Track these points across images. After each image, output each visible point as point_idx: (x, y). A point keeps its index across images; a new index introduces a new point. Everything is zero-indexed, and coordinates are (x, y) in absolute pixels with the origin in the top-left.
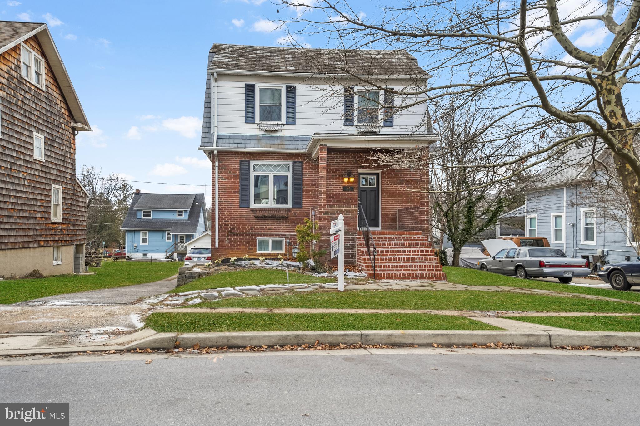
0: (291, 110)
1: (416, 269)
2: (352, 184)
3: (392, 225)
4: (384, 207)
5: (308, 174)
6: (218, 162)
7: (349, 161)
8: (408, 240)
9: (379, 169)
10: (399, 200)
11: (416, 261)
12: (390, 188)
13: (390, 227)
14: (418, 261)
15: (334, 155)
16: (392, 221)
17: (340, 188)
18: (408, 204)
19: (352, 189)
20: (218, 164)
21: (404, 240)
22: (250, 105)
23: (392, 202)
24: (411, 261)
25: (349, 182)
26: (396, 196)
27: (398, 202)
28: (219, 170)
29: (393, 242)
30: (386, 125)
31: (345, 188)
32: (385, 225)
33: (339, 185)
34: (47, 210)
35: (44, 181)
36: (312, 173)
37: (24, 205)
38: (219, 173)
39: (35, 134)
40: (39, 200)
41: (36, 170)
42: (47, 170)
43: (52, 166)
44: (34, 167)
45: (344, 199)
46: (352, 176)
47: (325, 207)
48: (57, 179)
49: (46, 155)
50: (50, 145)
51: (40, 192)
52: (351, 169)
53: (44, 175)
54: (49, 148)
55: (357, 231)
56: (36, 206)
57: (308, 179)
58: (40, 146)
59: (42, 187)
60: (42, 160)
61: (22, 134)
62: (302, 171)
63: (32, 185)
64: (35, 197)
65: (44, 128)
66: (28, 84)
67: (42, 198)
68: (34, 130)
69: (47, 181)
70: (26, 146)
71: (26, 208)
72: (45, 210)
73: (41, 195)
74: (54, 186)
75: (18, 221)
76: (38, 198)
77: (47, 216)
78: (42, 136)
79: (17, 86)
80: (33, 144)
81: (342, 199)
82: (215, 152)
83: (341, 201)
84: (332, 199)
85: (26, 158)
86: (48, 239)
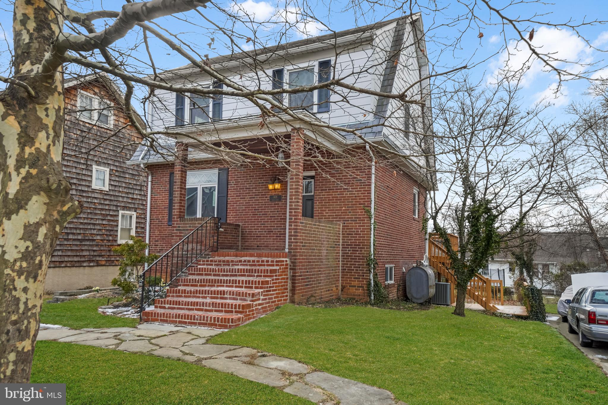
0: (217, 110)
2: (280, 192)
5: (233, 182)
6: (152, 176)
8: (255, 265)
9: (312, 170)
10: (336, 210)
12: (325, 195)
14: (228, 296)
17: (267, 197)
18: (348, 215)
19: (279, 198)
20: (152, 179)
21: (250, 265)
22: (180, 110)
23: (328, 213)
24: (219, 296)
25: (274, 189)
26: (331, 205)
27: (335, 213)
28: (152, 185)
29: (236, 267)
30: (321, 110)
31: (272, 198)
33: (265, 195)
34: (112, 233)
35: (107, 208)
36: (237, 183)
37: (76, 229)
38: (152, 189)
39: (95, 167)
40: (99, 224)
41: (96, 198)
42: (112, 198)
43: (120, 195)
44: (93, 196)
45: (271, 212)
46: (277, 181)
47: (178, 221)
48: (128, 205)
49: (112, 185)
50: (119, 176)
51: (100, 217)
52: (280, 172)
53: (107, 202)
54: (117, 179)
55: (212, 251)
56: (94, 229)
57: (234, 189)
58: (102, 178)
59: (104, 213)
60: (104, 189)
61: (76, 167)
62: (228, 180)
63: (89, 211)
64: (92, 222)
65: (110, 162)
66: (87, 125)
67: (104, 222)
68: (93, 164)
69: (112, 208)
70: (80, 177)
71: (78, 232)
72: (108, 233)
73: (103, 220)
74: (123, 212)
75: (66, 243)
76: (97, 222)
77: (111, 238)
78: (105, 169)
79: (69, 128)
80: (91, 176)
81: (268, 212)
82: (142, 166)
83: (267, 214)
84: (258, 212)
85: (80, 188)
86: (113, 259)
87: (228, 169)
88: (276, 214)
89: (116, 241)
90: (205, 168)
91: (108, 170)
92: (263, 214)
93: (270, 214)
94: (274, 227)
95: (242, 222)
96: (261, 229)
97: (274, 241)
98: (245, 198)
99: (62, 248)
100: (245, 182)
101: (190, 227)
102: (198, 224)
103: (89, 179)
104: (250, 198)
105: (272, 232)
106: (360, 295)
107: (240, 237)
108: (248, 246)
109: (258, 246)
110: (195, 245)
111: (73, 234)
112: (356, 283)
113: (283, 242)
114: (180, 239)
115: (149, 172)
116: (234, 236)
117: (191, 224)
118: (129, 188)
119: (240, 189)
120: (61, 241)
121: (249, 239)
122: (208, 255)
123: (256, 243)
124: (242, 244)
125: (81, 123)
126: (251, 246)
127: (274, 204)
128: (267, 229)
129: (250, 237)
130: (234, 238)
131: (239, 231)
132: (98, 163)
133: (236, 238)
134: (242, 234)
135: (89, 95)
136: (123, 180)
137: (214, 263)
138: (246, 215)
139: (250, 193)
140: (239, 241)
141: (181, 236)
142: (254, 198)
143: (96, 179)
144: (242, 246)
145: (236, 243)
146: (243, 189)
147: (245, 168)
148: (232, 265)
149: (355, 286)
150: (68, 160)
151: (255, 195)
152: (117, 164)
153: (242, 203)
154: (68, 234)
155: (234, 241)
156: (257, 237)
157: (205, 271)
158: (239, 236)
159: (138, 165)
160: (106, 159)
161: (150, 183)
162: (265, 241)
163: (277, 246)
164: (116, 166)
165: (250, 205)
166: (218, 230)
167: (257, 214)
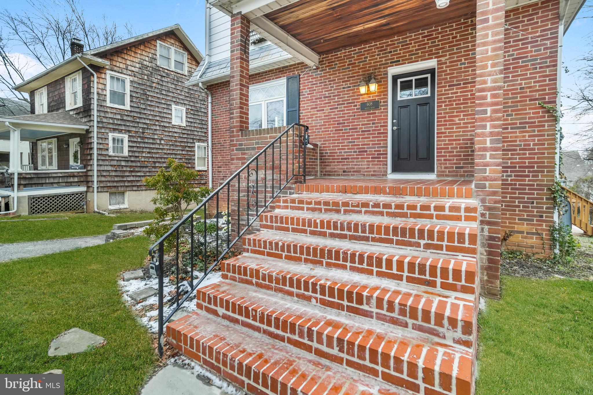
1: (335, 351)
2: (377, 96)
3: (462, 168)
4: (442, 133)
5: (307, 92)
6: (212, 97)
7: (370, 57)
9: (432, 58)
11: (365, 307)
13: (457, 172)
14: (375, 310)
15: (345, 53)
16: (462, 160)
17: (356, 106)
19: (376, 105)
20: (212, 100)
24: (345, 303)
25: (369, 93)
28: (212, 106)
29: (363, 219)
31: (364, 106)
32: (445, 168)
33: (354, 103)
34: (190, 161)
35: (185, 140)
36: (312, 90)
37: (161, 158)
38: (212, 111)
39: (174, 106)
40: (179, 154)
41: (176, 132)
42: (189, 133)
43: (195, 129)
44: (173, 131)
45: (362, 125)
46: (373, 80)
47: (238, 136)
48: (202, 138)
49: (188, 121)
50: (194, 114)
51: (180, 148)
52: (375, 69)
53: (185, 136)
54: (192, 117)
55: (296, 183)
56: (176, 158)
57: (307, 100)
58: (180, 116)
59: (183, 144)
60: (182, 125)
61: (158, 107)
62: (299, 90)
63: (171, 143)
64: (174, 152)
65: (186, 102)
66: (166, 71)
67: (184, 153)
68: (172, 103)
69: (189, 140)
70: (162, 115)
71: (163, 160)
72: (187, 162)
73: (182, 150)
74: (198, 144)
75: (154, 170)
76: (178, 153)
77: (190, 166)
78: (183, 108)
79: (151, 73)
80: (171, 114)
81: (359, 125)
82: (200, 85)
83: (357, 128)
84: (343, 127)
85: (162, 124)
86: (192, 182)
87: (299, 75)
88: (372, 127)
89: (194, 168)
90: (270, 80)
91: (185, 109)
92: (350, 129)
93: (362, 128)
94: (369, 144)
95: (320, 141)
96: (348, 149)
97: (369, 165)
98: (323, 110)
99: (151, 174)
100: (322, 89)
101: (257, 143)
102: (271, 137)
103: (170, 116)
104: (331, 109)
105: (366, 151)
106: (532, 247)
107: (318, 161)
108: (330, 171)
109: (344, 172)
110: (269, 172)
111: (159, 162)
112: (525, 227)
113: (384, 164)
114: (243, 164)
115: (208, 92)
116: (312, 159)
117: (258, 139)
118: (202, 124)
119: (316, 99)
120: (149, 169)
121: (331, 162)
122: (290, 188)
123: (341, 167)
124: (321, 168)
125: (161, 69)
126: (335, 171)
127: (368, 114)
128: (357, 149)
129: (333, 159)
130: (312, 162)
131: (317, 153)
132: (177, 103)
133: (314, 162)
134: (321, 156)
135: (167, 45)
136: (197, 117)
137: (305, 206)
138: (326, 131)
139: (330, 103)
140: (317, 165)
141: (244, 159)
142: (337, 108)
143: (175, 116)
144: (321, 172)
145: (314, 168)
146: (321, 98)
147: (322, 70)
148: (346, 211)
149: (522, 232)
150: (151, 101)
151: (338, 105)
152: (192, 104)
153: (320, 117)
154: (155, 162)
155: (312, 165)
156: (342, 159)
157: (292, 224)
158: (317, 159)
159: (197, 85)
160: (182, 99)
161: (210, 105)
162: (356, 165)
163: (374, 171)
164: (191, 106)
165: (332, 118)
166: (305, 148)
167: (342, 130)
